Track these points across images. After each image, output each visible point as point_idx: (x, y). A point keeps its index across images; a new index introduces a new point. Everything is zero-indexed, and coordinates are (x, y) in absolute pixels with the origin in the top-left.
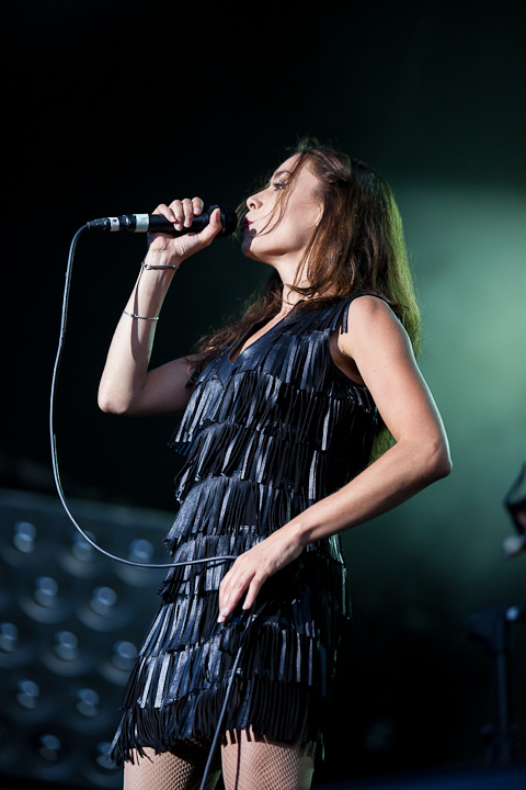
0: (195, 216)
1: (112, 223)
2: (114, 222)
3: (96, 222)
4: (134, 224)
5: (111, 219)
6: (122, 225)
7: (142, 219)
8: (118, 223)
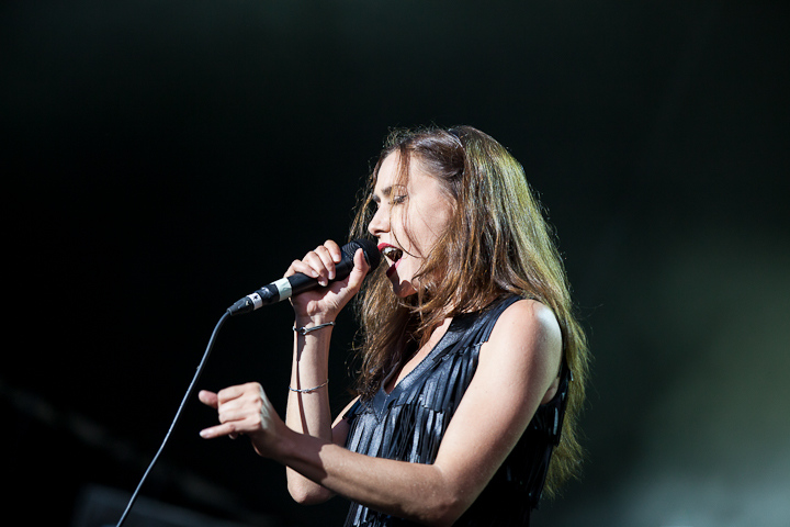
0: (336, 264)
1: (254, 301)
2: (255, 298)
3: (237, 305)
4: (276, 293)
5: (251, 296)
6: (264, 299)
7: (282, 284)
8: (259, 298)
